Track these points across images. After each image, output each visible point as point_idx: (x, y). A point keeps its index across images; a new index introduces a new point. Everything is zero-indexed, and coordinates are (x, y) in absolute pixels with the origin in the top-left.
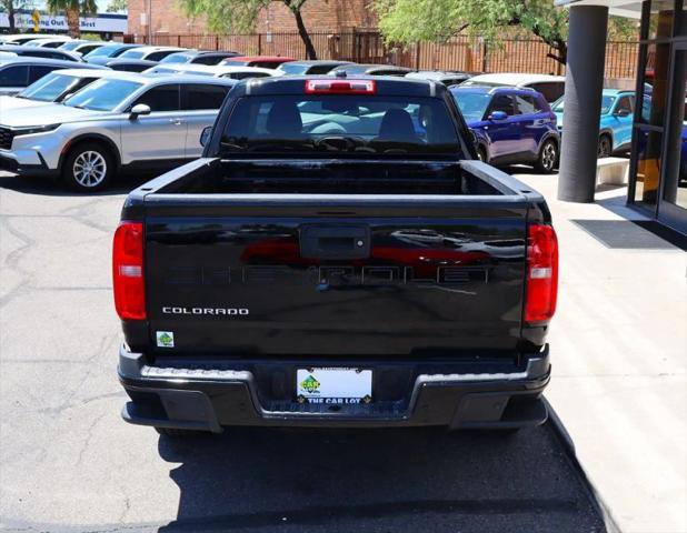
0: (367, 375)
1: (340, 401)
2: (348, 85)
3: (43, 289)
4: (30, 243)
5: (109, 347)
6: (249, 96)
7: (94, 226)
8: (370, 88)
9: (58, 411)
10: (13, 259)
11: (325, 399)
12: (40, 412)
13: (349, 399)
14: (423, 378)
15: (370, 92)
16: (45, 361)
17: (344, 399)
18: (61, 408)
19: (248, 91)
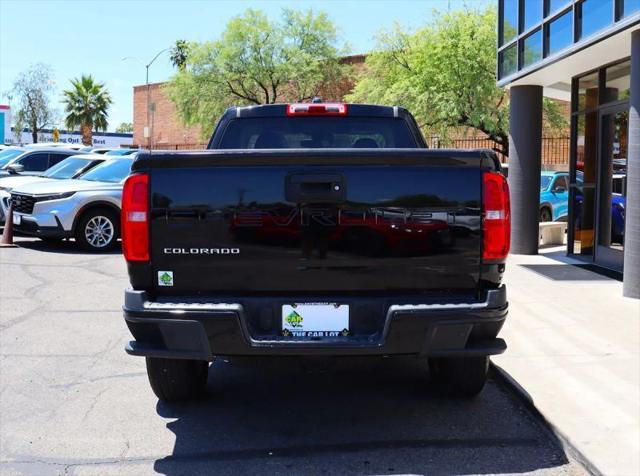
0: (345, 309)
1: (321, 334)
2: (323, 108)
3: (57, 311)
4: (46, 283)
5: (114, 347)
6: (238, 118)
7: (103, 273)
8: (342, 110)
9: (67, 387)
10: (31, 292)
11: (307, 333)
12: (51, 387)
13: (329, 332)
14: (394, 308)
15: (342, 114)
16: (57, 356)
17: (324, 333)
18: (71, 385)
19: (238, 115)
